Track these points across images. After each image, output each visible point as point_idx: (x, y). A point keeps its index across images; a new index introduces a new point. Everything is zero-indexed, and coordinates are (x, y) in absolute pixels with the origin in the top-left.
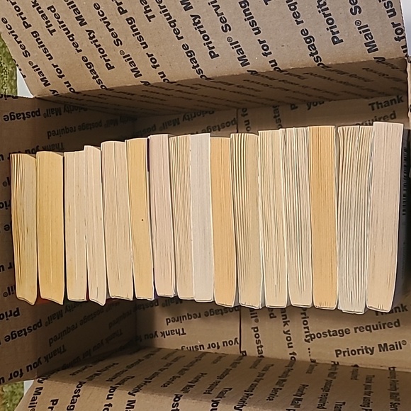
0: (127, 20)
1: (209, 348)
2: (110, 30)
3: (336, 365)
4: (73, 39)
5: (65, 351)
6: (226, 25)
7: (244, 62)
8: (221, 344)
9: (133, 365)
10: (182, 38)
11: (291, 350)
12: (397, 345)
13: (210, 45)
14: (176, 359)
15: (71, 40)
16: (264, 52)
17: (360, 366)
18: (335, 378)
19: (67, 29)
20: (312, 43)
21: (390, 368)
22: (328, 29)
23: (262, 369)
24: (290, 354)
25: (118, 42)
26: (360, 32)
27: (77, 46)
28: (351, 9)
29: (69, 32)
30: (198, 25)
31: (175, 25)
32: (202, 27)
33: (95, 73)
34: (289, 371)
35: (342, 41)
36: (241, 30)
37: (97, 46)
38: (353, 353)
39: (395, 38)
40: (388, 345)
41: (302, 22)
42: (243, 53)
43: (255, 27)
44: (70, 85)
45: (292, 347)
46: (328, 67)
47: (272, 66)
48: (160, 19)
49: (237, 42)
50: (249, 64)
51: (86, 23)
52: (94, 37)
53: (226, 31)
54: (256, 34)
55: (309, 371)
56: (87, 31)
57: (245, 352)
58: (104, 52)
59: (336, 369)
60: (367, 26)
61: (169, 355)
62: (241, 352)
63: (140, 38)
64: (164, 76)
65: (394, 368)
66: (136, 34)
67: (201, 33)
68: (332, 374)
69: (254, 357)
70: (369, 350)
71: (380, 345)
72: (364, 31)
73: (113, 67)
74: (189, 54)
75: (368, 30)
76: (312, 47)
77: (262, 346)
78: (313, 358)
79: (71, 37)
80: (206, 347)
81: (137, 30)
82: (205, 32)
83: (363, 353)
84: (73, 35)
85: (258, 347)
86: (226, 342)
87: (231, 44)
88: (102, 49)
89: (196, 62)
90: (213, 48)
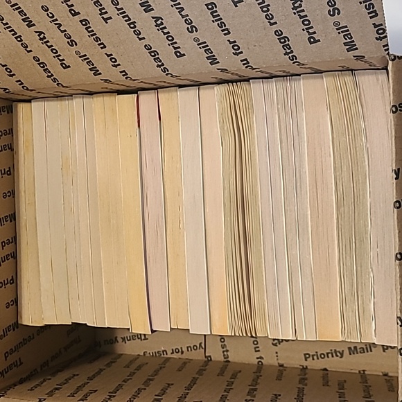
0: (81, 21)
1: (173, 353)
2: (62, 32)
3: (304, 369)
4: (21, 40)
5: (21, 364)
6: (192, 27)
7: (213, 61)
8: (185, 349)
9: (94, 376)
10: (144, 38)
11: (258, 355)
12: (367, 348)
13: (175, 46)
14: (139, 368)
15: (19, 41)
16: (234, 51)
17: (329, 369)
18: (306, 385)
19: (13, 30)
20: (287, 43)
21: (359, 371)
22: (303, 30)
23: (230, 376)
24: (258, 358)
25: (72, 43)
26: (339, 33)
27: (27, 47)
28: (329, 11)
29: (16, 33)
30: (161, 27)
31: (135, 27)
32: (165, 28)
33: (50, 72)
34: (258, 377)
35: (319, 41)
36: (208, 31)
37: (49, 47)
38: (323, 356)
39: (376, 38)
40: (358, 348)
41: (276, 23)
42: (212, 53)
43: (224, 28)
44: (22, 84)
45: (259, 351)
46: (303, 65)
47: (244, 64)
48: (118, 21)
49: (205, 43)
50: (218, 62)
51: (34, 25)
52: (44, 38)
53: (192, 32)
54: (225, 34)
55: (279, 377)
56: (36, 32)
57: (210, 356)
58: (57, 52)
59: (305, 375)
60: (346, 27)
61: (131, 362)
62: (206, 357)
63: (97, 39)
64: (127, 74)
65: (364, 371)
66: (92, 35)
67: (165, 34)
68: (303, 380)
69: (220, 362)
70: (338, 354)
71: (350, 348)
72: (342, 32)
73: (69, 67)
74: (153, 54)
75: (348, 30)
76: (286, 46)
77: (227, 351)
78: (281, 362)
79: (19, 38)
80: (169, 352)
81: (93, 31)
82: (169, 33)
83: (333, 356)
84: (20, 36)
85: (223, 352)
86: (190, 347)
87: (198, 45)
88: (54, 49)
89: (160, 61)
90: (179, 48)
